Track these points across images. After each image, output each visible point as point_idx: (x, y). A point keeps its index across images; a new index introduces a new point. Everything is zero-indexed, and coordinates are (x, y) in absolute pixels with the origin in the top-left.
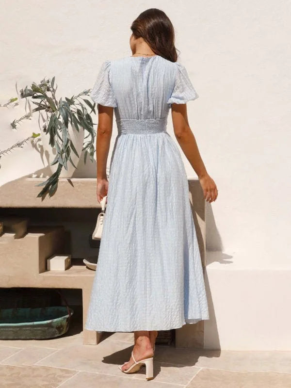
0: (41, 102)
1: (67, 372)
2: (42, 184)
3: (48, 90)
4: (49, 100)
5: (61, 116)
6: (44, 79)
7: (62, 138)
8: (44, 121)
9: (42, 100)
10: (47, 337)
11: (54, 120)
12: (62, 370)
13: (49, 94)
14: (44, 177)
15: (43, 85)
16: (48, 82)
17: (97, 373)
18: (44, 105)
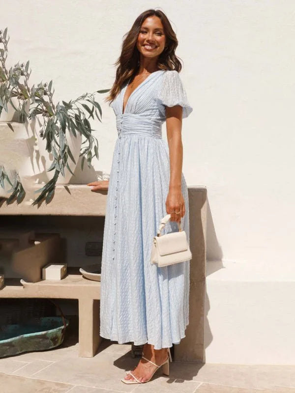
0: (38, 106)
1: (62, 385)
2: (38, 191)
3: (45, 94)
4: (46, 104)
5: (58, 121)
6: (41, 83)
7: (59, 144)
8: (41, 125)
9: (39, 105)
10: (42, 349)
11: (51, 125)
12: (57, 384)
13: (46, 98)
14: (39, 183)
15: (41, 88)
16: (45, 85)
17: (94, 387)
18: (41, 110)
